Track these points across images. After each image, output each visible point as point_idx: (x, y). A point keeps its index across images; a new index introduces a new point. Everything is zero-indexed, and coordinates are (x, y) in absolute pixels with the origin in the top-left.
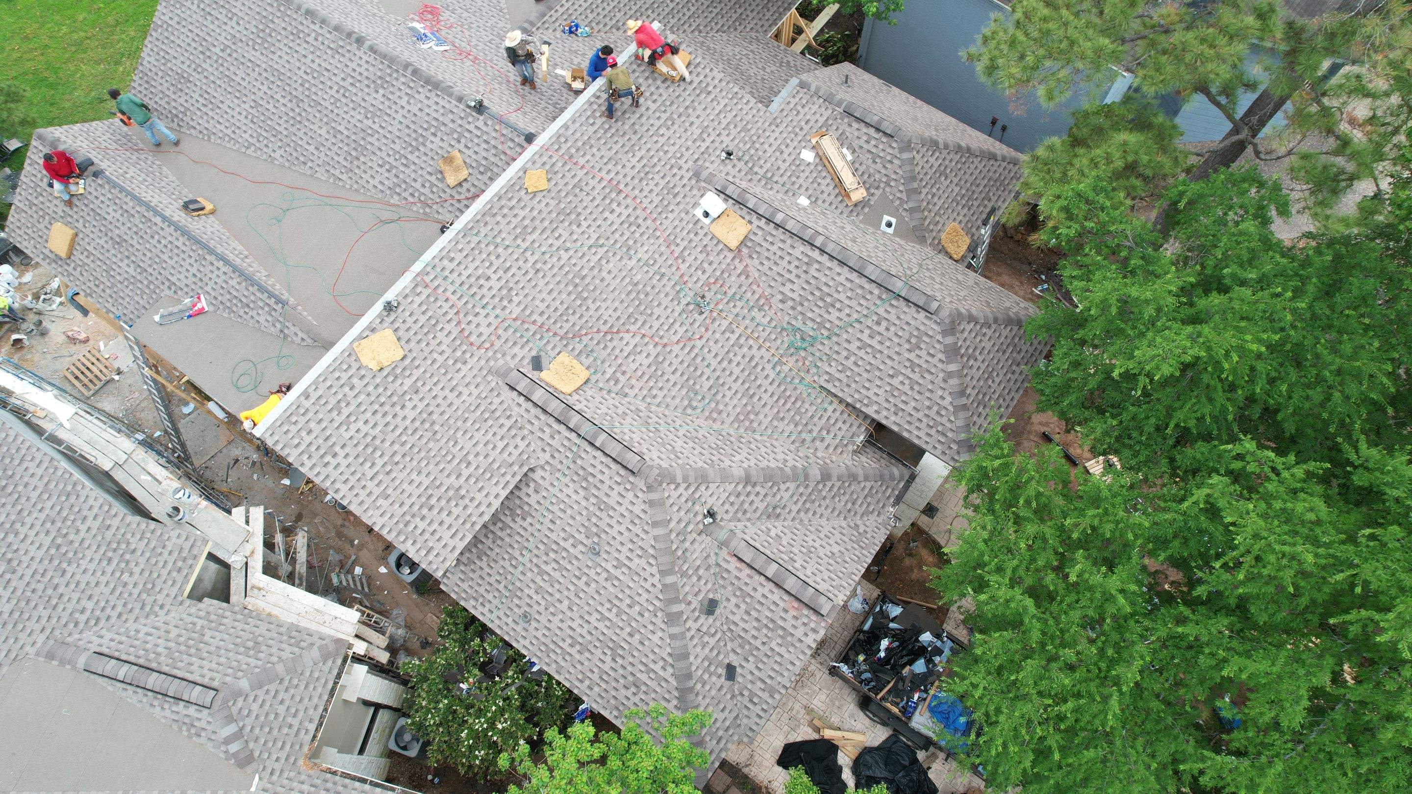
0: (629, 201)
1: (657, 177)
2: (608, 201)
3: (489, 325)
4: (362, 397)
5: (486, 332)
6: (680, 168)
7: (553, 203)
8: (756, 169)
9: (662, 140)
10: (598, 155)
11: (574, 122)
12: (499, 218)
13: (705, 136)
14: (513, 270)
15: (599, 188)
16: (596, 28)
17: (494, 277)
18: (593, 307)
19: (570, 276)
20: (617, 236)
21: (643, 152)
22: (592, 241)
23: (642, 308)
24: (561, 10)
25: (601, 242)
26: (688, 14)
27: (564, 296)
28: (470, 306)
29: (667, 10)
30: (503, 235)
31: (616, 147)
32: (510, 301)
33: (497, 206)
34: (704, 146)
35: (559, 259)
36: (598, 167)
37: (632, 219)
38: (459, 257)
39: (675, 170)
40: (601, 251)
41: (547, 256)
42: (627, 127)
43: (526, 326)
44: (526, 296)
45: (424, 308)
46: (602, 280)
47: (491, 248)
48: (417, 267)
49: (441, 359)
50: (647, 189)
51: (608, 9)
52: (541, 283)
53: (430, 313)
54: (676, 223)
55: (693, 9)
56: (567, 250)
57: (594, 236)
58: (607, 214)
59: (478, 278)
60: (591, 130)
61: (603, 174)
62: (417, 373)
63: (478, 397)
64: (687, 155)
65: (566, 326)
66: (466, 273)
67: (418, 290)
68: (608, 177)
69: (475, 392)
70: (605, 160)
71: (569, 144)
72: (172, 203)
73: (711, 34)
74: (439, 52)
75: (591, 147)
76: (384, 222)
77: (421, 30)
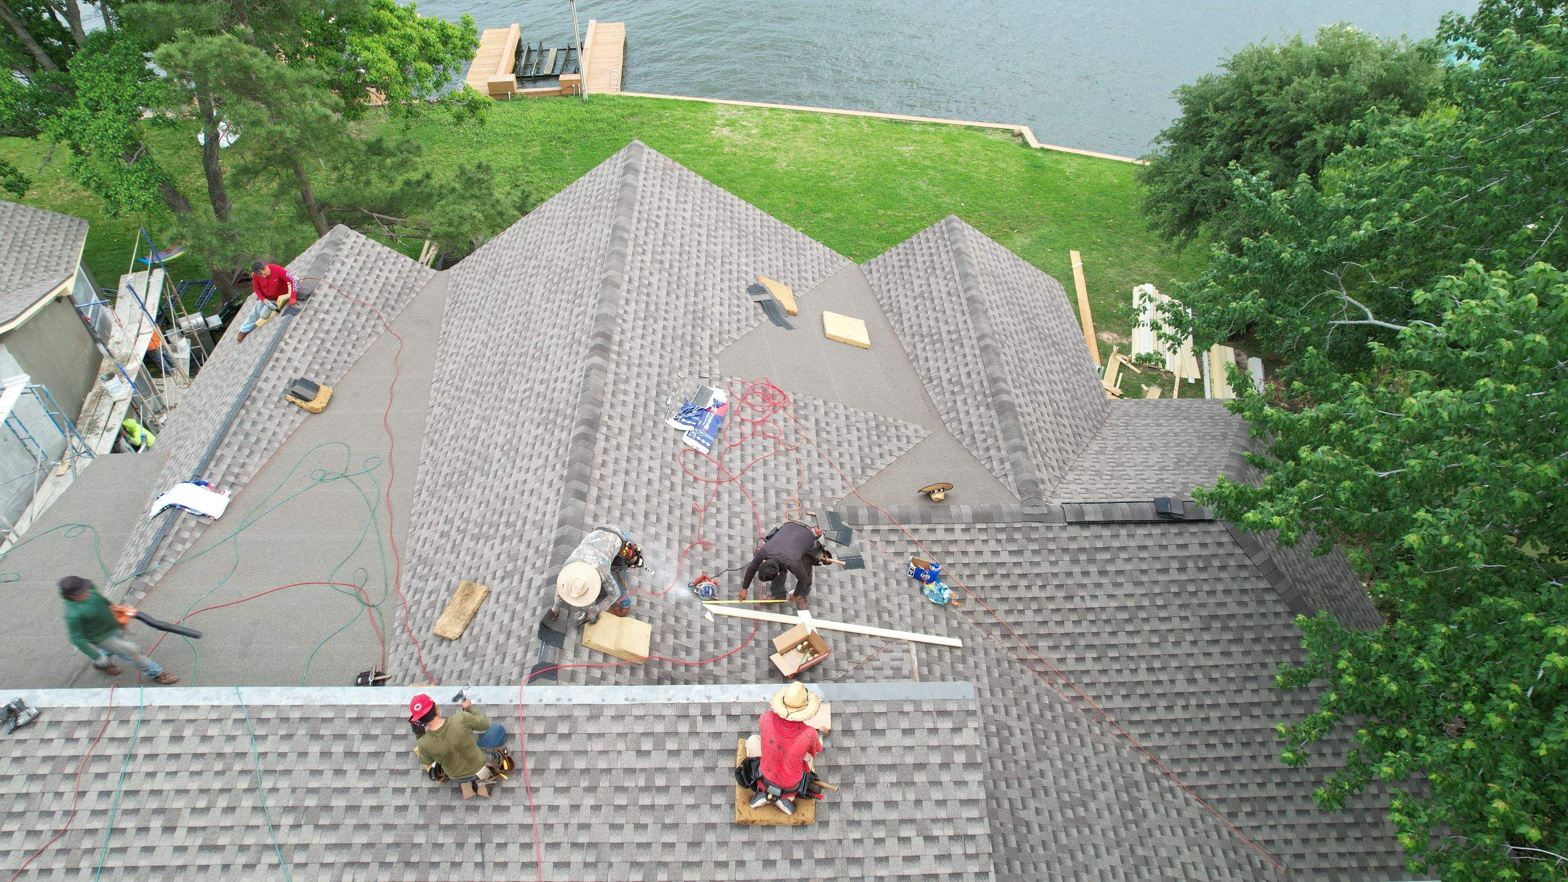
10: (584, 816)
11: (618, 718)
12: (315, 749)
14: (216, 860)
15: (514, 874)
16: (969, 606)
17: (180, 837)
24: (940, 534)
26: (1161, 714)
29: (1126, 677)
30: (283, 784)
31: (629, 836)
36: (558, 835)
38: (191, 744)
42: (692, 818)
47: (243, 784)
48: (128, 697)
51: (1022, 592)
53: (35, 788)
55: (1178, 713)
59: (160, 811)
60: (630, 760)
61: (549, 859)
66: (159, 782)
67: (82, 733)
70: (583, 838)
71: (564, 747)
72: (296, 370)
73: (1172, 783)
74: (682, 446)
75: (591, 789)
76: (358, 592)
77: (710, 403)
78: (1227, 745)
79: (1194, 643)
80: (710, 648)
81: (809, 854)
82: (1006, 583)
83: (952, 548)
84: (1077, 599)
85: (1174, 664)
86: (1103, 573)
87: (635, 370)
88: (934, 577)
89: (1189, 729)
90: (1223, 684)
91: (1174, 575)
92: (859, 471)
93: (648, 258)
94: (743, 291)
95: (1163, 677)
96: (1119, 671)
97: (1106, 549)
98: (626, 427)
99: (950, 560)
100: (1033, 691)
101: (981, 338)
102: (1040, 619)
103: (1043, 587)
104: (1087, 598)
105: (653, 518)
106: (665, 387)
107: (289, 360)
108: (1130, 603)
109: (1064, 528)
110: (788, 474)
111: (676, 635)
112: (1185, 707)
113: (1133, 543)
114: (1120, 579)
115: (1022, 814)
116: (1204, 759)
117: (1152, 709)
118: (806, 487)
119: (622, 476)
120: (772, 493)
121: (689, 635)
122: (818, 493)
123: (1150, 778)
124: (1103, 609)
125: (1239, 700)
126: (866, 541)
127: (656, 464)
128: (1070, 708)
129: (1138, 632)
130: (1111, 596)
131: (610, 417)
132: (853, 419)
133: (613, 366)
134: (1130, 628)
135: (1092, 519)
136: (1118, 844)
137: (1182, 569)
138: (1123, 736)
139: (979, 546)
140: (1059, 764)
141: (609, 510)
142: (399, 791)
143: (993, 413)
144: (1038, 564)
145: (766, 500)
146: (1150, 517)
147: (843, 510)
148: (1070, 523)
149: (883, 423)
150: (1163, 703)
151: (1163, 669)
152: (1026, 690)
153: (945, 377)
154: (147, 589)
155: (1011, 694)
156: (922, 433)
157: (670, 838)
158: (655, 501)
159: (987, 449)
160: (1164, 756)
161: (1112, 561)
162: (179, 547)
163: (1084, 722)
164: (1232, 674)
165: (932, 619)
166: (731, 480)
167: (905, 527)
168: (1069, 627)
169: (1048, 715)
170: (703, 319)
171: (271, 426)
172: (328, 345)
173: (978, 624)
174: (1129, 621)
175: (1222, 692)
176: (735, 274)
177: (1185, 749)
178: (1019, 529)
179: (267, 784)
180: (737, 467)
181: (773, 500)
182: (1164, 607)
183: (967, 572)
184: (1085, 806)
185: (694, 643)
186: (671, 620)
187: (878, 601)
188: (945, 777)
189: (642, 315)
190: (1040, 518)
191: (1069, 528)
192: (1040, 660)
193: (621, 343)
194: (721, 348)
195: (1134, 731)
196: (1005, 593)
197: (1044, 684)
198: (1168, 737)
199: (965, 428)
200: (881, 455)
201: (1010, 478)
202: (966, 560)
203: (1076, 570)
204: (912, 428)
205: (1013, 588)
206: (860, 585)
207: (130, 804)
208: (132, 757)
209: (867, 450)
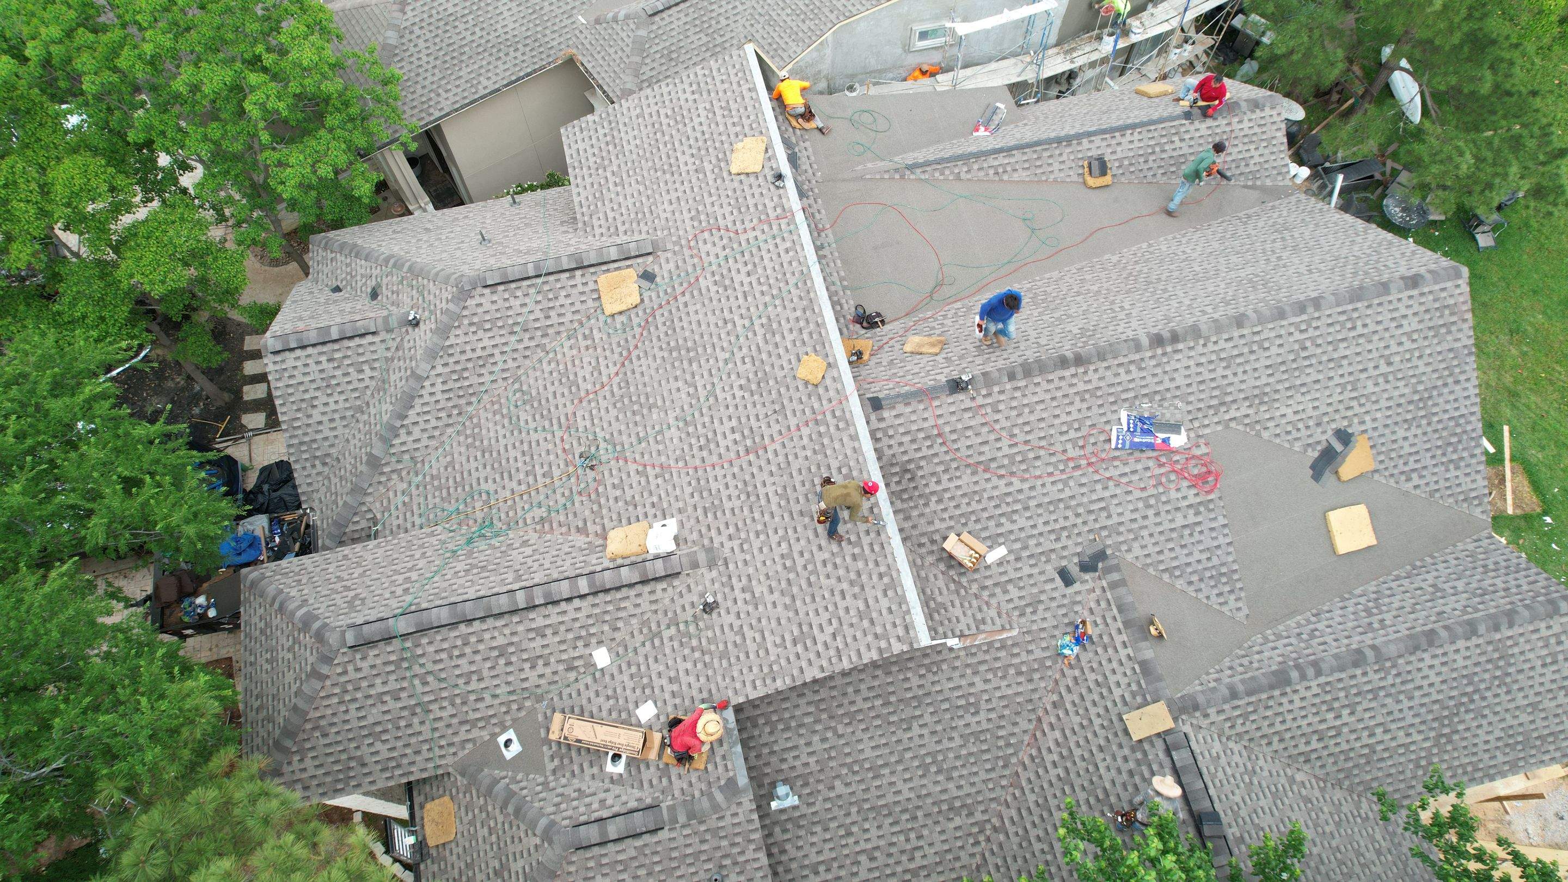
0: (733, 455)
1: (737, 503)
2: (746, 432)
3: (708, 254)
4: (721, 128)
5: (704, 248)
6: (730, 538)
7: (780, 374)
8: (673, 630)
9: (774, 539)
10: (801, 454)
11: (854, 450)
12: (799, 313)
13: (748, 596)
14: (741, 301)
15: (766, 433)
17: (746, 280)
18: (659, 354)
19: (700, 350)
20: (707, 419)
21: (774, 507)
22: (718, 391)
23: (626, 401)
24: (1118, 639)
25: (712, 400)
26: (1033, 833)
27: (687, 334)
28: (736, 246)
29: (1053, 803)
30: (779, 309)
31: (798, 479)
32: (716, 283)
33: (812, 318)
34: (737, 586)
35: (723, 349)
36: (789, 445)
37: (712, 446)
38: (785, 258)
39: (732, 530)
40: (702, 393)
41: (733, 339)
43: (685, 285)
44: (711, 300)
45: (760, 207)
46: (676, 379)
47: (775, 292)
48: (800, 219)
49: (708, 201)
50: (732, 483)
51: (1092, 711)
52: (712, 319)
53: (752, 209)
54: (678, 492)
55: (1037, 846)
56: (726, 362)
57: (721, 396)
58: (734, 423)
59: (755, 265)
60: (834, 464)
61: (777, 446)
62: (710, 177)
63: (658, 217)
64: (740, 557)
65: (660, 320)
66: (767, 257)
67: (779, 210)
68: (770, 449)
69: (663, 216)
70: (791, 458)
71: (832, 429)
72: (1114, 153)
73: (983, 843)
74: (1107, 428)
75: (815, 452)
76: (939, 285)
77: (1162, 436)
80: (947, 495)
81: (811, 573)
82: (1096, 697)
83: (1110, 651)
84: (1101, 756)
86: (1131, 773)
87: (1159, 371)
88: (1078, 641)
89: (1028, 856)
92: (1162, 567)
93: (1298, 336)
94: (1334, 426)
96: (1055, 796)
98: (1095, 384)
99: (1100, 650)
100: (1016, 730)
101: (1373, 647)
102: (1077, 728)
103: (1103, 726)
104: (1105, 764)
105: (1027, 428)
106: (1157, 398)
107: (1119, 144)
110: (1128, 513)
111: (946, 471)
112: (1043, 852)
117: (1034, 825)
118: (1122, 529)
119: (1048, 396)
120: (1103, 504)
121: (950, 479)
122: (1121, 539)
123: (981, 825)
124: (1101, 777)
126: (1091, 584)
127: (1075, 415)
128: (1014, 760)
129: (1090, 807)
130: (1113, 782)
131: (1096, 370)
132: (1219, 552)
133: (1149, 354)
134: (1092, 800)
135: (1176, 758)
136: (919, 797)
138: (1006, 804)
139: (1120, 670)
140: (964, 752)
141: (1013, 398)
142: (790, 362)
143: (1274, 668)
146: (1195, 808)
147: (1113, 561)
148: (1165, 741)
149: (1230, 579)
150: (1041, 833)
152: (1015, 724)
153: (1320, 626)
154: (902, 177)
155: (1007, 712)
156: (1240, 616)
157: (802, 500)
158: (1042, 425)
159: (1231, 668)
160: (1002, 837)
162: (937, 174)
163: (1007, 772)
165: (1044, 645)
166: (1097, 472)
167: (1115, 611)
168: (1077, 752)
169: (1001, 743)
170: (1261, 403)
171: (1056, 166)
172: (1152, 158)
173: (1056, 682)
174: (1098, 800)
176: (1350, 413)
177: (1012, 853)
179: (777, 302)
180: (1112, 472)
181: (1095, 507)
183: (1095, 665)
184: (939, 772)
185: (945, 484)
186: (954, 465)
187: (1040, 602)
189: (1223, 355)
191: (1161, 741)
192: (1044, 734)
193: (1176, 351)
194: (1241, 428)
195: (1014, 813)
196: (1088, 698)
197: (1027, 738)
198: (1017, 840)
199: (1256, 648)
200: (1190, 583)
201: (1199, 688)
202: (1104, 663)
204: (1240, 604)
205: (1094, 704)
206: (1048, 587)
207: (754, 251)
208: (774, 238)
209: (1189, 570)
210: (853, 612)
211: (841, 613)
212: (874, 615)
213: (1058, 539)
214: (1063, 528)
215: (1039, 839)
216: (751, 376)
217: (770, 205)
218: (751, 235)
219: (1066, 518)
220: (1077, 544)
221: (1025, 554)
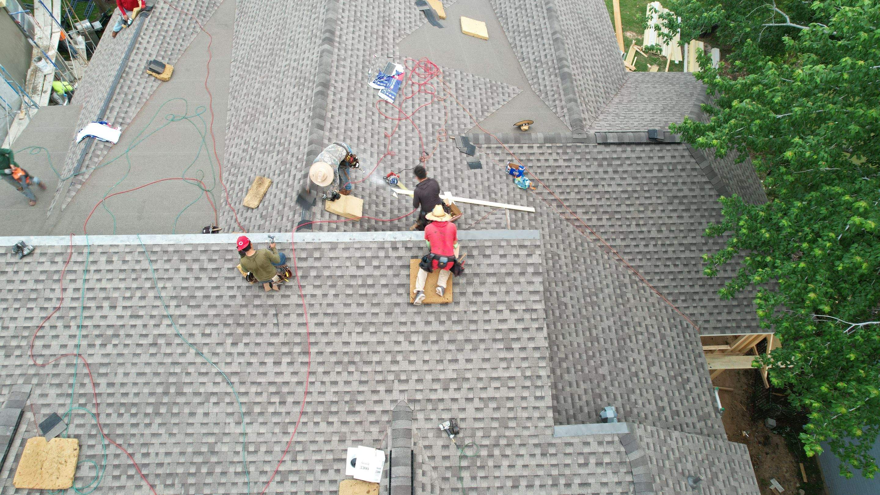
0: (304, 369)
1: (357, 376)
2: (285, 349)
3: (64, 346)
5: (54, 349)
6: (389, 391)
8: (465, 474)
9: (405, 346)
10: (330, 299)
11: (346, 249)
12: (183, 267)
13: (453, 386)
14: (139, 322)
15: (294, 329)
16: (540, 189)
17: (119, 311)
18: (154, 429)
19: (172, 380)
20: (254, 389)
21: (374, 339)
22: (228, 370)
23: (191, 480)
24: (525, 150)
25: (234, 379)
26: (642, 249)
27: (146, 390)
28: (72, 314)
29: (624, 229)
30: (169, 285)
31: (354, 309)
32: (103, 345)
33: (195, 255)
34: (440, 394)
35: (183, 354)
36: (317, 309)
37: (285, 389)
38: (116, 265)
39: (382, 388)
40: (223, 388)
41: (178, 341)
42: (387, 300)
43: (87, 381)
44: (121, 355)
45: (43, 277)
46: (192, 414)
47: (148, 285)
48: (79, 240)
50: (333, 377)
51: (569, 182)
52: (145, 358)
53: (40, 286)
54: (320, 439)
55: (651, 248)
56: (199, 354)
57: (234, 368)
58: (270, 360)
59: (107, 298)
60: (353, 271)
61: (312, 321)
64: (412, 385)
65: (114, 419)
66: (104, 284)
67: (59, 259)
68: (313, 329)
70: (330, 311)
71: (317, 264)
72: (150, 55)
73: (644, 285)
74: (378, 98)
75: (333, 286)
76: (200, 184)
77: (394, 73)
78: (676, 265)
79: (663, 211)
80: (396, 212)
81: (449, 318)
82: (561, 177)
83: (532, 158)
84: (600, 186)
85: (651, 222)
86: (615, 172)
87: (350, 53)
88: (521, 174)
89: (656, 257)
90: (677, 233)
91: (655, 173)
92: (480, 113)
94: (413, 4)
95: (644, 229)
96: (620, 226)
97: (618, 158)
98: (345, 87)
99: (530, 164)
100: (573, 236)
101: (554, 34)
102: (579, 197)
103: (581, 179)
104: (606, 186)
105: (362, 140)
106: (367, 63)
107: (145, 49)
108: (630, 189)
109: (595, 146)
110: (440, 115)
111: (377, 205)
112: (655, 245)
113: (634, 155)
114: (625, 176)
115: (563, 299)
116: (663, 273)
117: (637, 246)
118: (450, 122)
119: (344, 116)
120: (430, 126)
121: (384, 205)
122: (456, 125)
123: (633, 282)
124: (614, 192)
125: (685, 242)
126: (483, 154)
127: (363, 109)
128: (592, 245)
129: (632, 205)
130: (619, 185)
131: (336, 81)
132: (477, 83)
133: (336, 50)
134: (628, 202)
135: (612, 141)
136: (613, 315)
137: (660, 170)
138: (620, 260)
139: (547, 156)
140: (584, 274)
141: (337, 135)
142: (230, 288)
143: (559, 79)
144: (580, 166)
145: (427, 130)
146: (645, 141)
147: (471, 136)
148: (599, 144)
149: (494, 85)
150: (643, 243)
151: (645, 225)
152: (569, 235)
153: (532, 57)
154: (81, 184)
155: (560, 237)
156: (517, 91)
157: (376, 310)
158: (363, 130)
159: (554, 101)
160: (641, 271)
161: (621, 165)
162: (96, 160)
163: (600, 252)
164: (682, 228)
165: (519, 197)
166: (407, 118)
167: (506, 145)
168: (594, 202)
169: (580, 249)
170: (389, 21)
171: (140, 89)
172: (168, 39)
173: (544, 200)
174: (628, 198)
175: (676, 237)
177: (653, 267)
178: (570, 147)
180: (410, 110)
181: (430, 130)
182: (648, 191)
183: (539, 171)
184: (597, 295)
185: (387, 210)
186: (374, 197)
187: (489, 187)
188: (522, 280)
189: (352, 19)
190: (582, 141)
191: (599, 147)
192: (577, 220)
193: (340, 37)
194: (400, 39)
195: (626, 258)
196: (560, 182)
197: (579, 232)
198: (644, 261)
199: (542, 88)
200: (493, 104)
201: (567, 118)
202: (539, 165)
203: (601, 170)
204: (511, 88)
205: (565, 180)
206: (479, 178)
207: (90, 295)
208: (88, 271)
209: (485, 101)
210: (496, 289)
211: (494, 299)
212: (503, 270)
213: (448, 159)
214: (441, 153)
215: (646, 246)
216: (227, 331)
217: (47, 266)
218: (70, 293)
219: (434, 148)
220: (454, 150)
221: (453, 182)
